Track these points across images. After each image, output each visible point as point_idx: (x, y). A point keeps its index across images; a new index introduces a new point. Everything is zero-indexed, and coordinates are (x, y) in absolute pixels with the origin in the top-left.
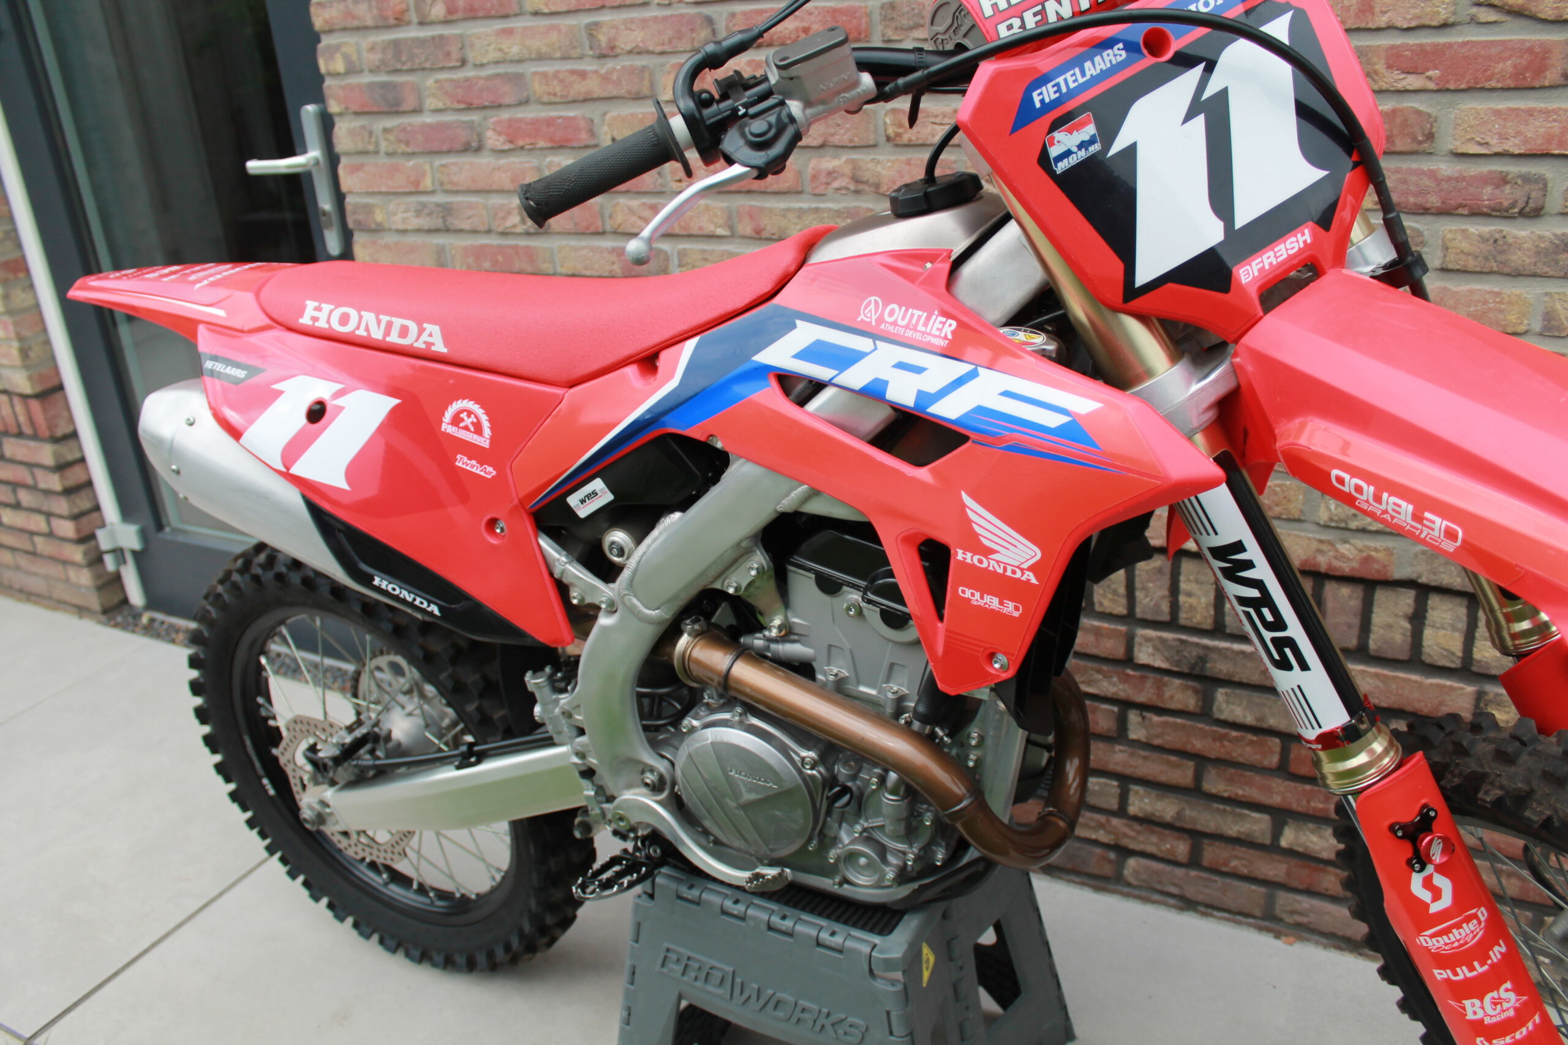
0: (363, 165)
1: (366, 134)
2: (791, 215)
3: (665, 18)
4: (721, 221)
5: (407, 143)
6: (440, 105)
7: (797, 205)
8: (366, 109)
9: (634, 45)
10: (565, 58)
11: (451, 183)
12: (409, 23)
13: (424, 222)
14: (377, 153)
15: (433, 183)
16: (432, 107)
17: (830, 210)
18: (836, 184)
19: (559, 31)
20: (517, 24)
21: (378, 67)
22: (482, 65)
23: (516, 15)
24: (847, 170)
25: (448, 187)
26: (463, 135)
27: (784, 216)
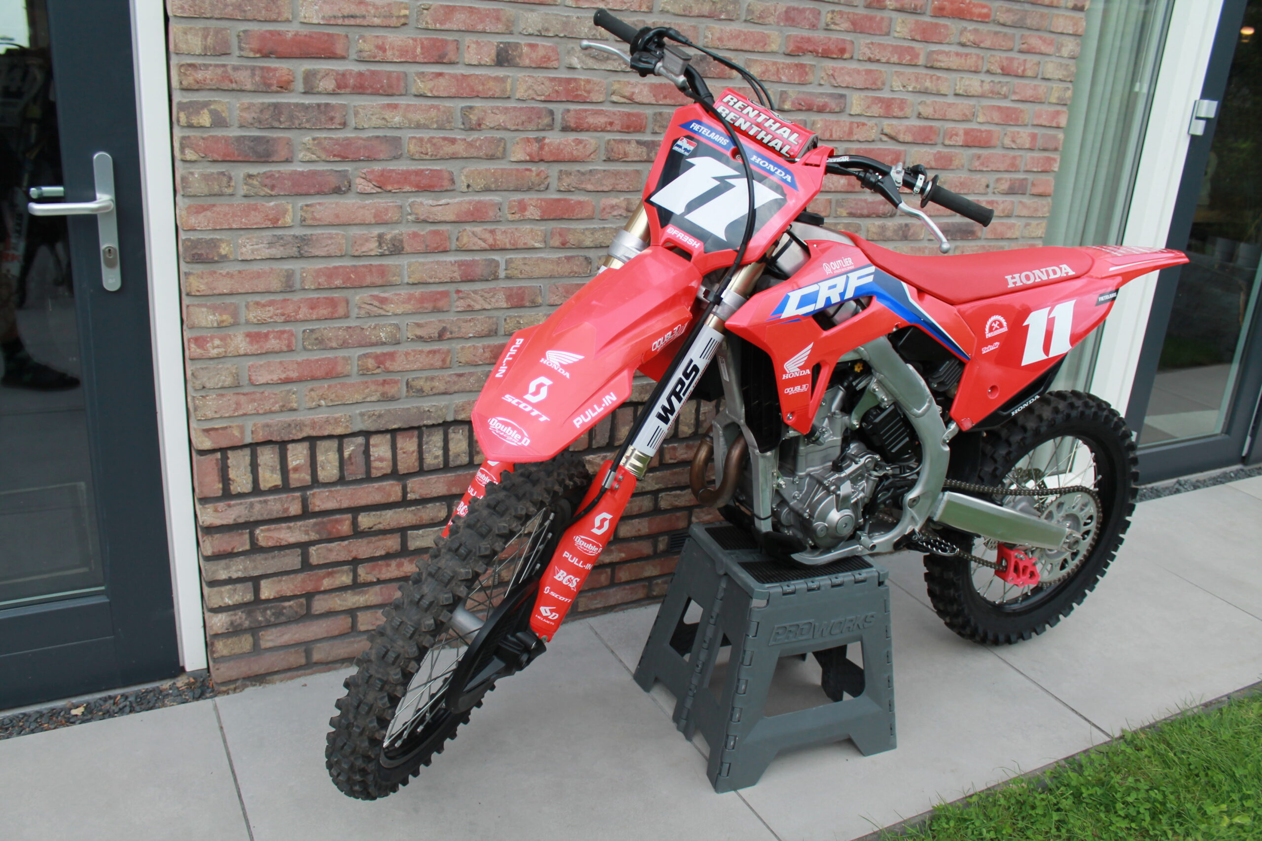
0: (214, 205)
1: (225, 179)
2: (587, 233)
3: (521, 108)
4: (540, 239)
5: (273, 187)
6: (314, 157)
7: (592, 226)
8: (228, 159)
9: (497, 124)
10: (440, 128)
11: (314, 219)
12: (291, 91)
13: (277, 252)
14: (232, 195)
15: (293, 221)
16: (307, 159)
17: (611, 228)
18: (615, 213)
19: (439, 109)
20: (402, 101)
21: (252, 124)
22: (364, 129)
23: (401, 95)
24: (624, 205)
25: (309, 222)
26: (334, 181)
27: (583, 233)
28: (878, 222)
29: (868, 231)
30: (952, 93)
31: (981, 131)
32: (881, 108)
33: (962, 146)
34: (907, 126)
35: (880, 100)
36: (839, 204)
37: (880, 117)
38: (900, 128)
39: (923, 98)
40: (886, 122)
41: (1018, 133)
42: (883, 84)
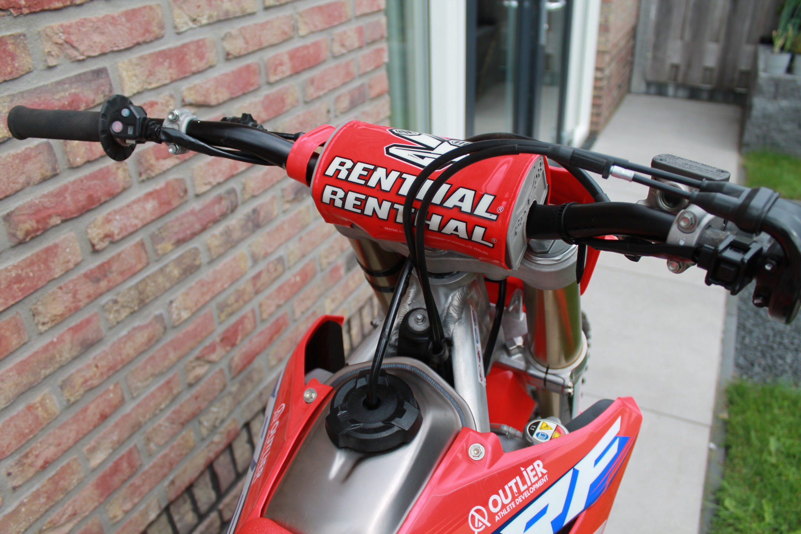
28: (218, 230)
29: (209, 249)
30: (261, 7)
31: (306, 47)
32: (170, 67)
33: (291, 76)
34: (216, 78)
35: (164, 54)
36: (155, 239)
37: (173, 81)
38: (208, 86)
39: (226, 29)
40: (184, 86)
41: (345, 33)
42: (162, 27)
